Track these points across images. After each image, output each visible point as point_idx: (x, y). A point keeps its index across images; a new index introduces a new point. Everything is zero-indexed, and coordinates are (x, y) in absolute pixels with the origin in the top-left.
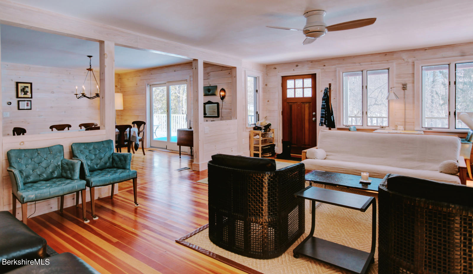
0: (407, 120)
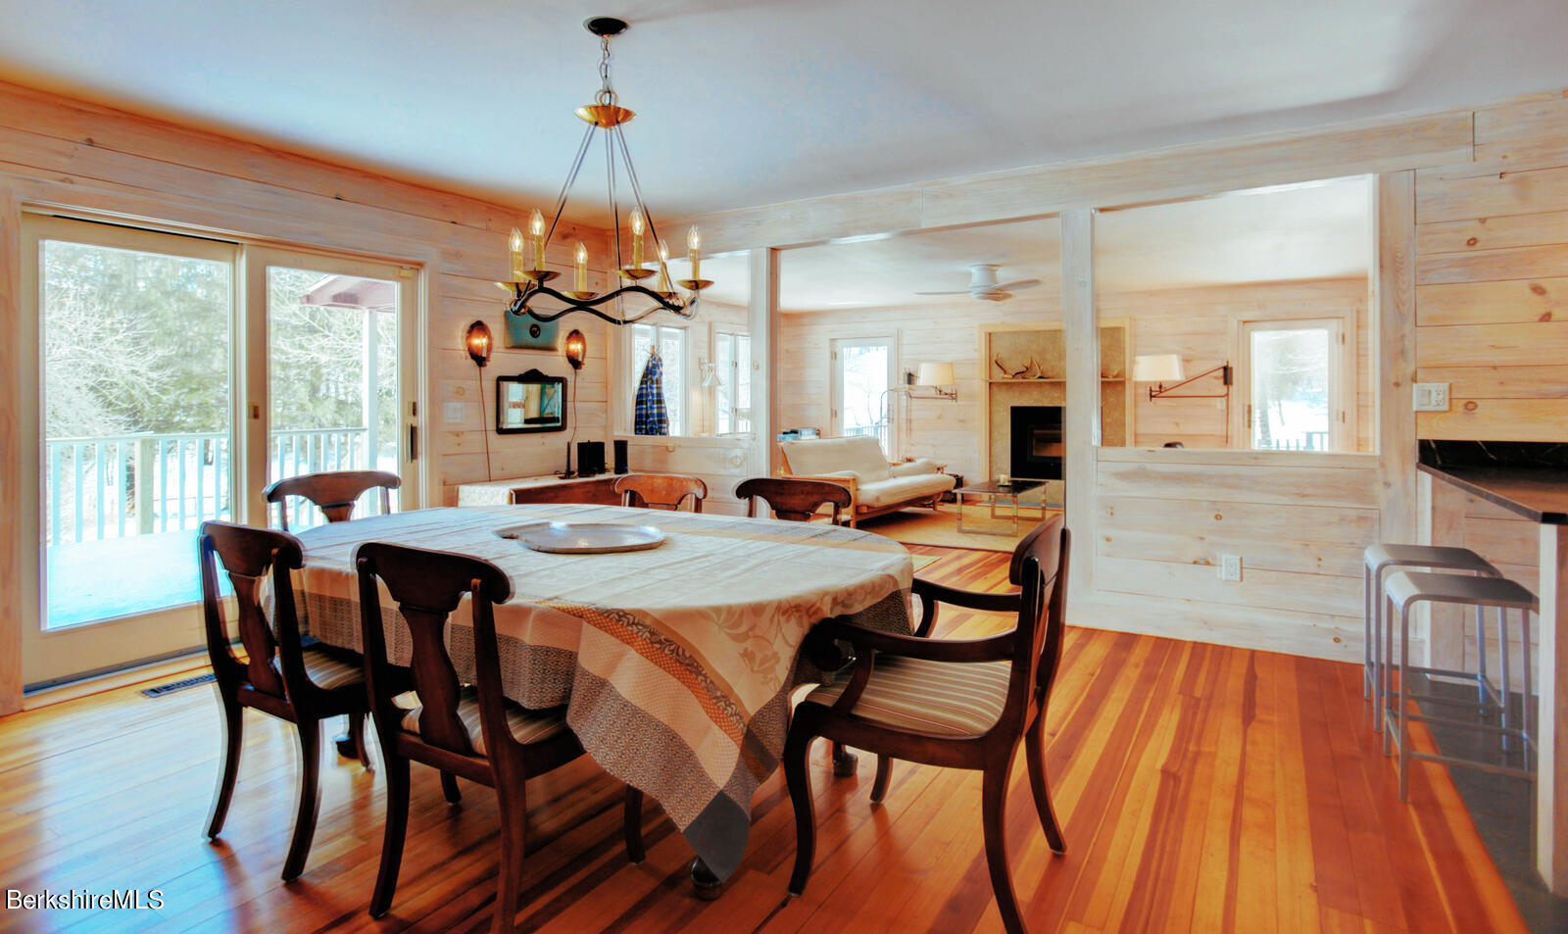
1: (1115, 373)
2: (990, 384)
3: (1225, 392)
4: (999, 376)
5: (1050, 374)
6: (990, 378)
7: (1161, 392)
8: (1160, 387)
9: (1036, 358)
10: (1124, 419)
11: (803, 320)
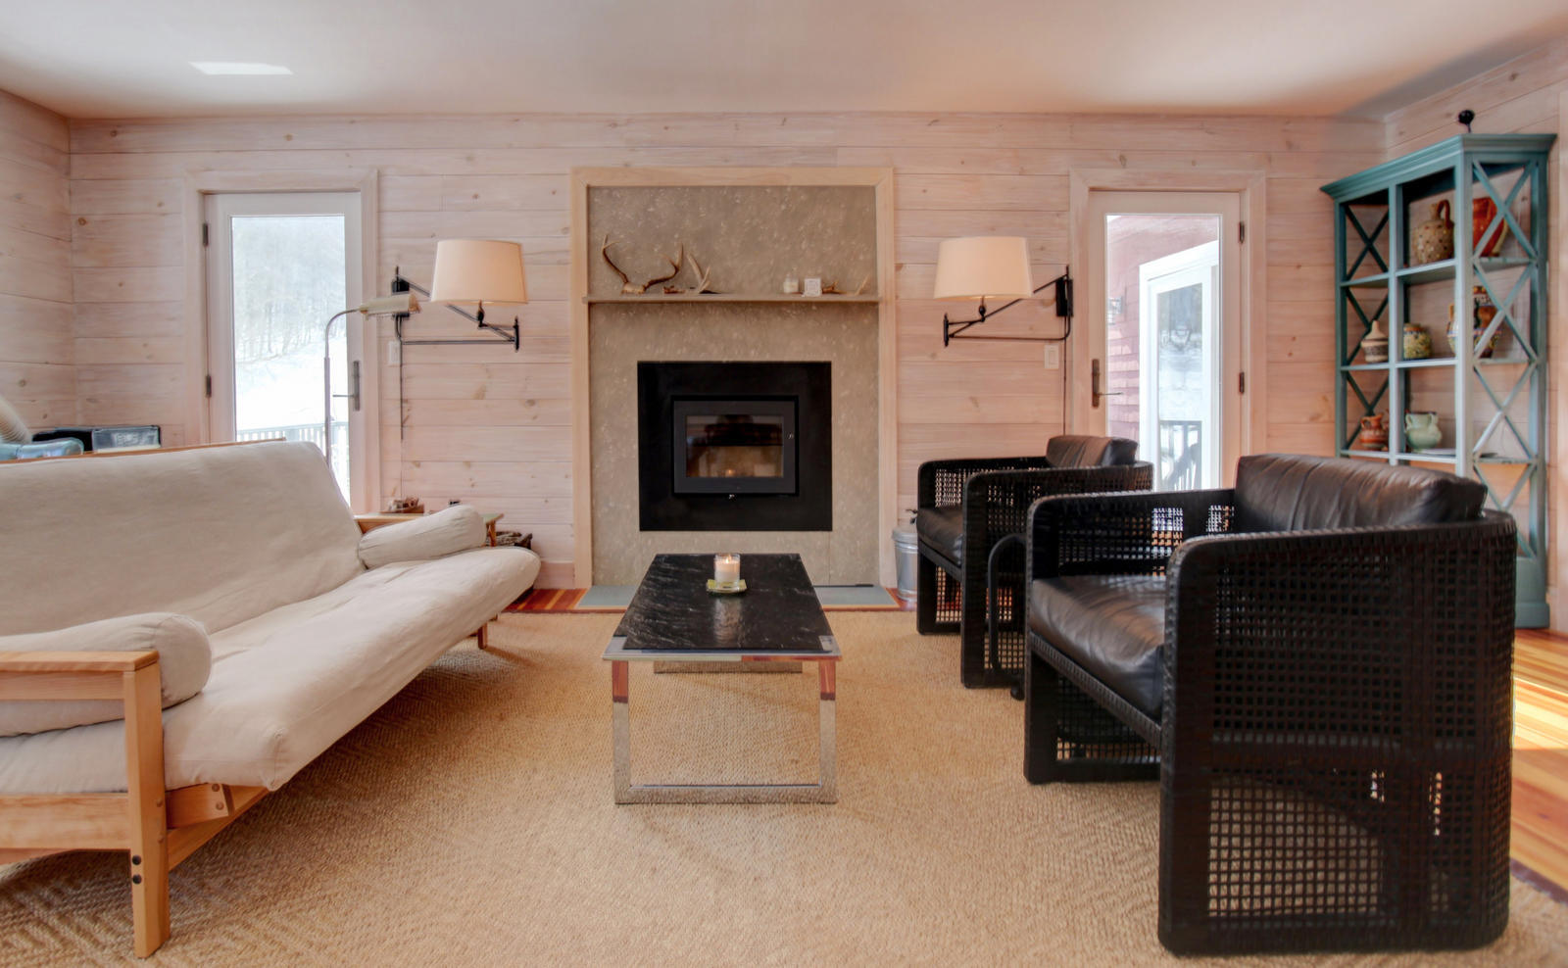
1: (858, 287)
2: (591, 305)
3: (1059, 331)
9: (694, 246)
10: (877, 390)
11: (119, 137)
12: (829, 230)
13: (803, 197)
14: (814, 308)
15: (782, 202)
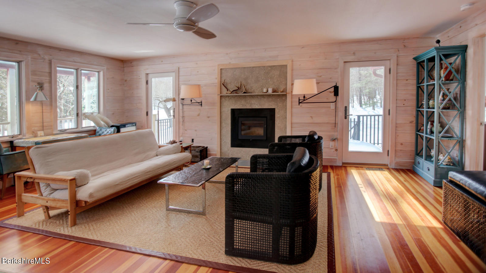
0: (45, 124)
1: (282, 90)
2: (221, 96)
3: (334, 100)
4: (225, 92)
5: (250, 91)
6: (221, 93)
7: (304, 100)
8: (304, 97)
9: (243, 82)
10: (286, 115)
11: (133, 63)
12: (275, 76)
13: (269, 68)
14: (271, 95)
15: (264, 70)
